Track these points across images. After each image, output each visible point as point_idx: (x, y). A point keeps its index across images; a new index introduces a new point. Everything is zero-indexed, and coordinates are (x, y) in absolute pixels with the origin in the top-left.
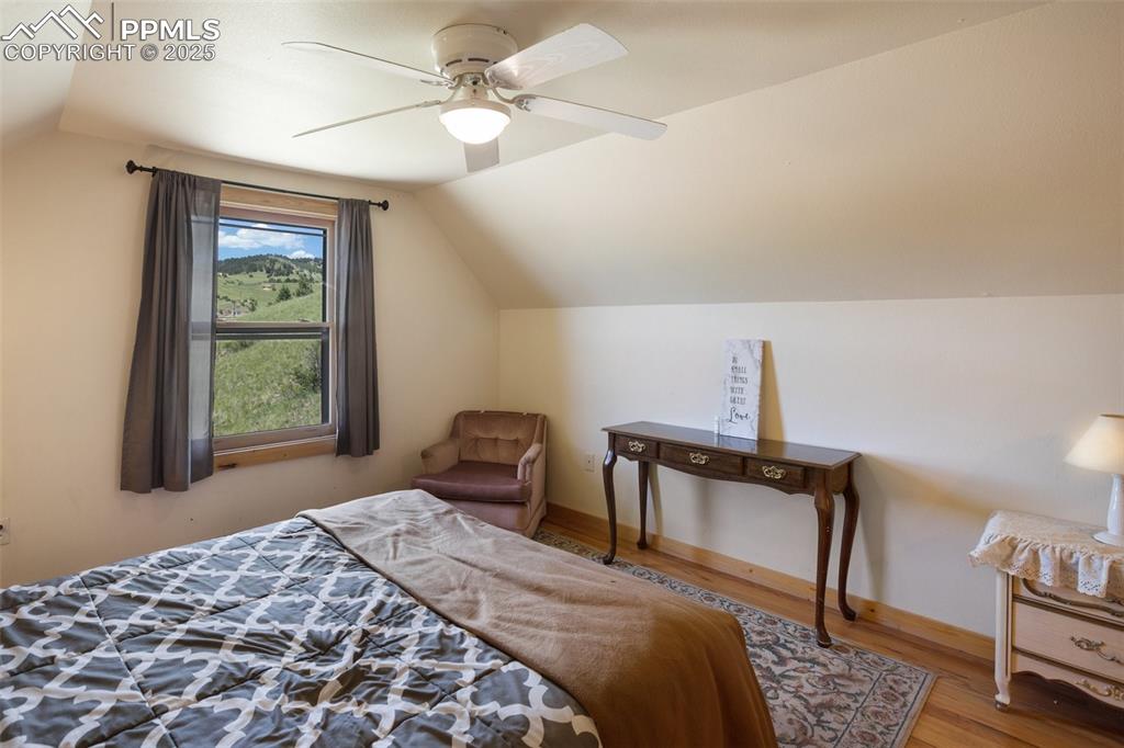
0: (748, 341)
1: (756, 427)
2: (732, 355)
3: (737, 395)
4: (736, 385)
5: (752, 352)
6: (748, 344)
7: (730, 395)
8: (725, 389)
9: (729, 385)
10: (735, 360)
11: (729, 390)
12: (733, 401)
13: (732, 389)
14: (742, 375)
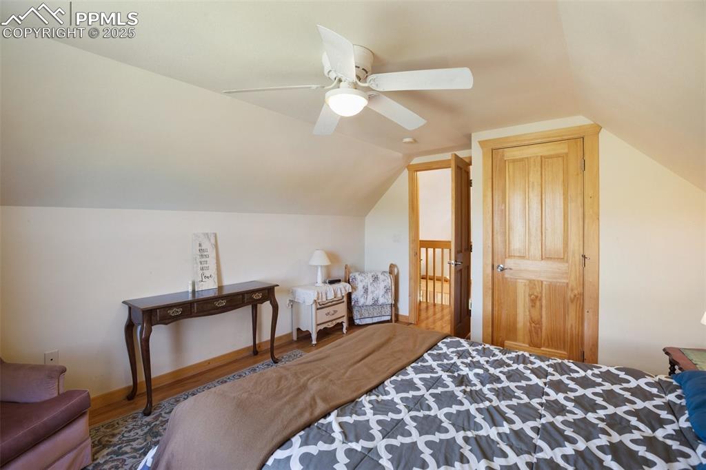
0: (207, 234)
1: (216, 281)
2: (198, 243)
3: (204, 266)
4: (203, 260)
5: (210, 240)
6: (207, 235)
7: (200, 266)
8: (197, 263)
9: (198, 260)
10: (200, 245)
11: (199, 264)
12: (202, 269)
13: (201, 262)
14: (205, 253)
